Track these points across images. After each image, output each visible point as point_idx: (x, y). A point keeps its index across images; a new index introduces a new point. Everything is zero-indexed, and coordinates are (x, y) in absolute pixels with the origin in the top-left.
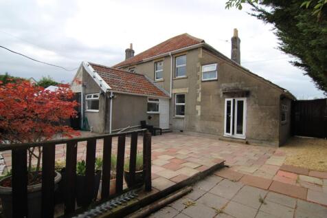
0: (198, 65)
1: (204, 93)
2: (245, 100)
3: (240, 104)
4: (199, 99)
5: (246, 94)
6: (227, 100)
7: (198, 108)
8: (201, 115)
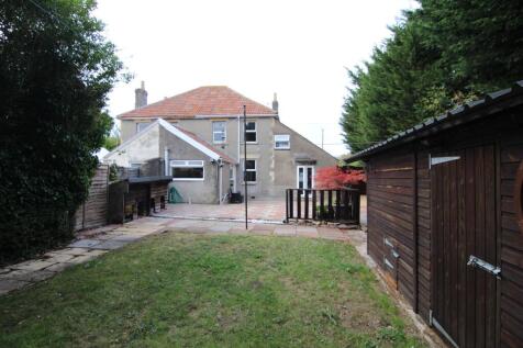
0: (271, 133)
1: (277, 160)
2: (312, 167)
3: (309, 171)
4: (272, 166)
5: (314, 163)
6: (298, 167)
7: (272, 174)
8: (275, 181)
